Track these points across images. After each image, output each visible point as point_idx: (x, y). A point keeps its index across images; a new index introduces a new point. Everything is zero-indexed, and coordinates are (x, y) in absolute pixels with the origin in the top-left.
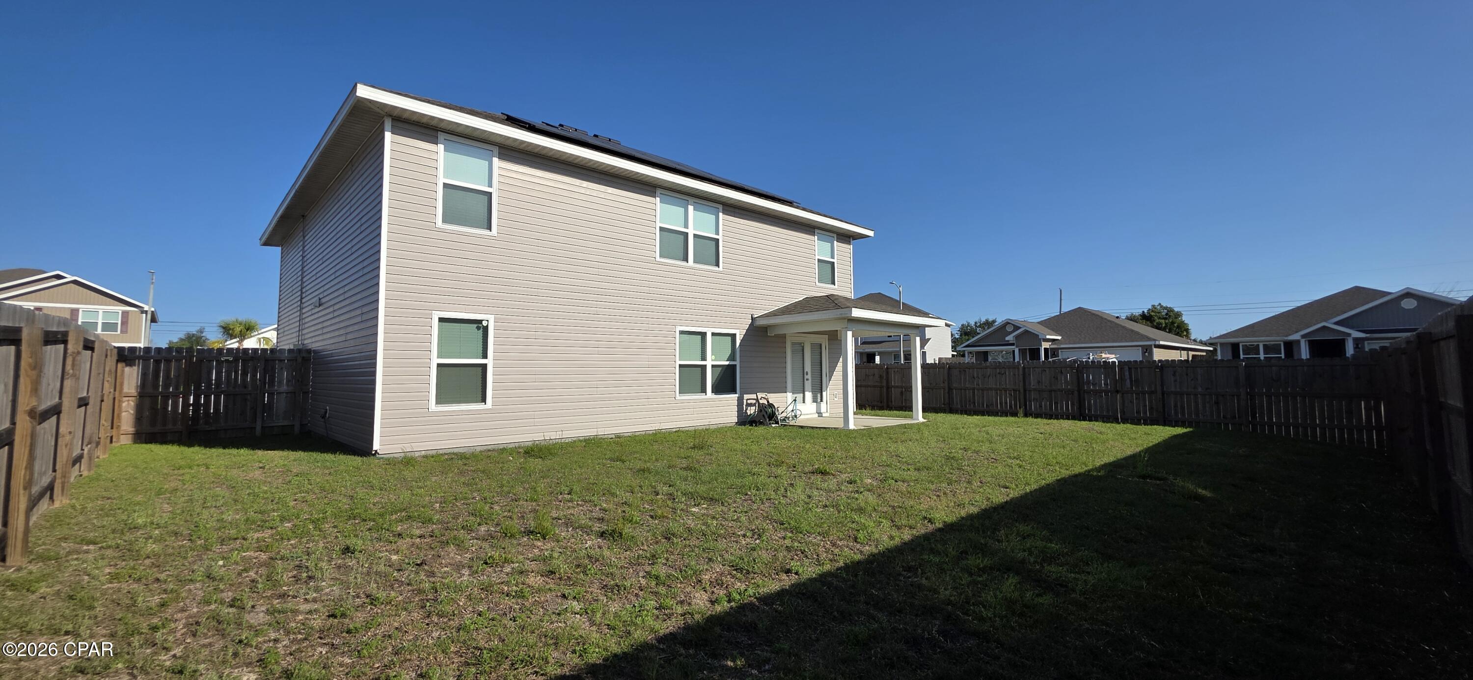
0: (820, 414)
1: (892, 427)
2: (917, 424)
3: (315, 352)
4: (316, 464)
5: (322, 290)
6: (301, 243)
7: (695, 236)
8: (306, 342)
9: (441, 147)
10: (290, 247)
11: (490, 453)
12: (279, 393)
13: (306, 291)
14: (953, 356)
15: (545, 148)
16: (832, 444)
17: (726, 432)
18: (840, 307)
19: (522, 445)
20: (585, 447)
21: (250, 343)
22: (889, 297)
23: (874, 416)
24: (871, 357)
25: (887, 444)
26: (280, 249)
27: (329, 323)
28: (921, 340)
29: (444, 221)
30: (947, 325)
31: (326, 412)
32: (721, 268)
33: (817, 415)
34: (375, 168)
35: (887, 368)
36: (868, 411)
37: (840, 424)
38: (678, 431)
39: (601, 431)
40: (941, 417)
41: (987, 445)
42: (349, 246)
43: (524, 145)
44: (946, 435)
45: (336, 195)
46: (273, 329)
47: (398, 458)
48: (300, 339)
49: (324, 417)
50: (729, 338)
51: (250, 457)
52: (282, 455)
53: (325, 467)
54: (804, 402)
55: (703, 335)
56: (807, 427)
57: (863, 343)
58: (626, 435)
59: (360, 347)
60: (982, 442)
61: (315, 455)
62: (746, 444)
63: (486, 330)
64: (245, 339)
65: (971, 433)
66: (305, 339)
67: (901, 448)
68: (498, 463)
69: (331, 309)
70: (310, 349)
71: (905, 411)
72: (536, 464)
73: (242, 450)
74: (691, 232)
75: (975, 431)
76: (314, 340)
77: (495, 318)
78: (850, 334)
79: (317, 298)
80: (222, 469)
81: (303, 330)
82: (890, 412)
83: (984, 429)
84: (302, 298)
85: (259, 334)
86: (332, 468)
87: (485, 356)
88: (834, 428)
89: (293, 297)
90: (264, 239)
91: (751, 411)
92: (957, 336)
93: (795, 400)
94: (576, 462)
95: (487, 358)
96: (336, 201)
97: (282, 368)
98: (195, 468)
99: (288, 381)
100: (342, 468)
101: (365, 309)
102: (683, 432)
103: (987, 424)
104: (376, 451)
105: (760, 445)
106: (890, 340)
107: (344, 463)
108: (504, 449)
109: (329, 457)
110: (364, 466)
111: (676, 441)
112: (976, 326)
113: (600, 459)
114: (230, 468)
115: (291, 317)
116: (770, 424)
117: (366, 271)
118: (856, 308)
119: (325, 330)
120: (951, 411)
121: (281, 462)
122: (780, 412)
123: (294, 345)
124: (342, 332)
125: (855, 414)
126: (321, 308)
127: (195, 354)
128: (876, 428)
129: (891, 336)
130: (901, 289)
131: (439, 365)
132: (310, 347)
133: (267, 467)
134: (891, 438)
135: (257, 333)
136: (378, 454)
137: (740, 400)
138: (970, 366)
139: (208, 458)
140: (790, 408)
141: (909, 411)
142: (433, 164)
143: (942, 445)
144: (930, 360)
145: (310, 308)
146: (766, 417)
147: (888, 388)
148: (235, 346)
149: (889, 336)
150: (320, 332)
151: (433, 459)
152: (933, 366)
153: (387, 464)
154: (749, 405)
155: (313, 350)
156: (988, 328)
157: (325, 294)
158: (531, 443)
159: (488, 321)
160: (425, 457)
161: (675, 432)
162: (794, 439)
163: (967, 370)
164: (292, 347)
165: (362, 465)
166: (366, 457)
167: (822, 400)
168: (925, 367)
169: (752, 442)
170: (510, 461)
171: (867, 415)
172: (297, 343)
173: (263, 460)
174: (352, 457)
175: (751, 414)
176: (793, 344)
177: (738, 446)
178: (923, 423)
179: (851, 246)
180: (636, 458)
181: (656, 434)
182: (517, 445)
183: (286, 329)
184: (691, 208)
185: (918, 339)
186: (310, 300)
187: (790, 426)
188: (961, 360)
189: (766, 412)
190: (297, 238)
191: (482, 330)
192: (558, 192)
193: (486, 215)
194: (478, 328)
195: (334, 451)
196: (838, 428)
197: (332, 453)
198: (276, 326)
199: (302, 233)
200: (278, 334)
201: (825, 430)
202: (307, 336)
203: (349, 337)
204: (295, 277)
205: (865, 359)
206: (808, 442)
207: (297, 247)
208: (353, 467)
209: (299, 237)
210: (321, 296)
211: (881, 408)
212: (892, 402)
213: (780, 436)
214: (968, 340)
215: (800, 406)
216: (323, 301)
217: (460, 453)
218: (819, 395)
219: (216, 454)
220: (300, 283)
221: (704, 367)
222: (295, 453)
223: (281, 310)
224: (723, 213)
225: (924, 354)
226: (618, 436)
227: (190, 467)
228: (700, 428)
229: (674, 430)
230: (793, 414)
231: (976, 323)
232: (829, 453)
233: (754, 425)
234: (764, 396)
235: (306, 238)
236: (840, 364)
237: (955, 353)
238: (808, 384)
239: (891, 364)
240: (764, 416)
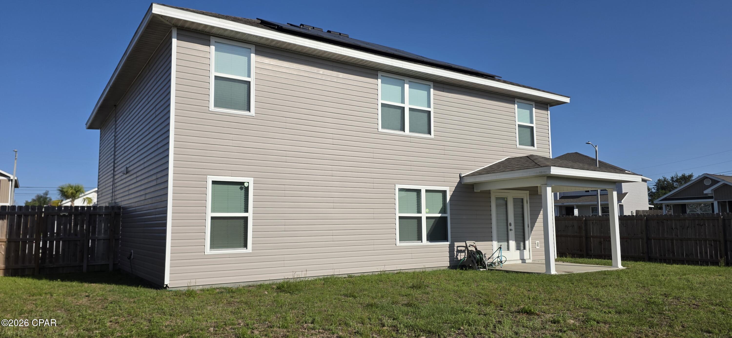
0: (523, 260)
1: (592, 274)
2: (617, 271)
3: (124, 208)
4: (124, 294)
5: (128, 161)
6: (114, 126)
7: (411, 109)
8: (117, 201)
9: (213, 48)
10: (106, 130)
11: (250, 288)
12: (99, 240)
13: (117, 162)
14: (650, 208)
15: (290, 44)
16: (535, 287)
17: (440, 274)
18: (539, 166)
19: (275, 281)
20: (324, 284)
21: (78, 203)
22: (586, 156)
23: (574, 263)
24: (570, 210)
25: (588, 288)
26: (99, 131)
27: (133, 186)
28: (618, 194)
29: (216, 105)
30: (643, 180)
31: (131, 255)
32: (432, 136)
33: (521, 261)
34: (166, 66)
35: (586, 220)
36: (569, 259)
37: (542, 270)
38: (399, 273)
39: (337, 272)
40: (639, 265)
41: (688, 292)
42: (148, 127)
43: (274, 43)
44: (646, 281)
45: (138, 88)
46: (94, 192)
47: (183, 291)
48: (113, 199)
49: (129, 258)
50: (441, 194)
51: (80, 288)
52: (101, 286)
53: (130, 296)
54: (508, 249)
55: (418, 192)
56: (513, 272)
57: (561, 198)
58: (356, 275)
59: (155, 204)
60: (683, 289)
61: (124, 287)
62: (458, 286)
63: (247, 189)
64: (75, 199)
65: (671, 281)
66: (116, 199)
67: (602, 292)
68: (257, 296)
69: (135, 176)
70: (120, 206)
71: (605, 259)
72: (285, 297)
73: (74, 283)
74: (407, 106)
75: (675, 279)
76: (122, 199)
77: (254, 181)
78: (549, 189)
79: (125, 168)
80: (61, 297)
81: (115, 191)
82: (589, 260)
83: (684, 277)
84: (114, 168)
85: (85, 195)
86: (135, 297)
87: (246, 211)
88: (537, 273)
89: (108, 167)
90: (89, 124)
91: (461, 256)
92: (654, 191)
93: (500, 248)
94: (317, 297)
95: (248, 212)
96: (138, 93)
97: (101, 221)
98: (44, 295)
99: (105, 231)
100: (143, 297)
101: (159, 175)
102: (403, 273)
103: (688, 272)
104: (167, 285)
105: (470, 286)
106: (587, 194)
107: (144, 294)
108: (260, 286)
109: (133, 289)
110: (158, 297)
111: (398, 281)
112: (673, 181)
113: (336, 295)
114: (67, 296)
115: (107, 182)
116: (478, 268)
117: (159, 145)
118: (555, 166)
119: (131, 192)
120: (650, 259)
121: (101, 293)
122: (487, 258)
123: (109, 203)
124: (142, 193)
125: (556, 260)
126: (128, 175)
127: (43, 210)
128: (577, 274)
129: (588, 191)
130: (597, 148)
131: (213, 218)
132: (120, 205)
133: (91, 296)
134: (591, 284)
135: (83, 194)
136: (168, 288)
137: (451, 247)
138: (668, 218)
139: (52, 288)
140: (496, 255)
141: (608, 259)
142: (206, 61)
143: (642, 291)
144: (627, 213)
145: (120, 175)
146: (475, 262)
147: (587, 238)
148: (69, 204)
149: (586, 191)
150: (127, 193)
151: (208, 292)
152: (630, 218)
153: (174, 295)
154: (459, 251)
155: (123, 207)
156: (685, 183)
157: (131, 164)
158: (282, 280)
159: (248, 183)
160: (203, 290)
161: (397, 273)
162: (500, 282)
163: (665, 221)
164: (107, 205)
165: (157, 296)
166: (159, 289)
167: (524, 248)
168: (622, 218)
169: (463, 283)
170: (266, 295)
171: (567, 262)
172: (111, 202)
173: (88, 290)
174: (150, 290)
175: (461, 260)
176: (497, 199)
177: (450, 287)
178: (622, 270)
179: (549, 112)
180: (365, 294)
181: (381, 275)
182: (271, 282)
183: (103, 191)
184: (407, 86)
185: (615, 194)
186: (121, 169)
187: (497, 270)
188: (659, 212)
189: (475, 258)
190: (111, 122)
191: (244, 190)
192: (302, 79)
193: (246, 100)
194: (241, 188)
195: (137, 285)
196: (540, 273)
197: (135, 286)
198: (96, 189)
199: (114, 119)
200: (98, 195)
201: (528, 275)
202: (118, 196)
203: (148, 196)
204: (110, 152)
205: (564, 212)
206: (513, 285)
207: (111, 130)
208: (151, 297)
209: (112, 121)
210: (128, 166)
211: (581, 256)
212: (591, 250)
213: (488, 279)
214: (665, 194)
215: (505, 253)
216: (130, 169)
217: (228, 288)
218: (522, 244)
219: (57, 285)
220: (113, 156)
221: (420, 219)
222: (109, 285)
223: (100, 177)
224: (434, 89)
225: (621, 207)
226: (350, 276)
227: (41, 295)
228: (418, 270)
229: (396, 272)
230: (499, 260)
231: (672, 178)
232: (533, 295)
233: (464, 269)
234: (472, 244)
235: (117, 122)
236: (541, 216)
237: (653, 206)
238: (512, 234)
239: (589, 216)
240: (472, 261)
